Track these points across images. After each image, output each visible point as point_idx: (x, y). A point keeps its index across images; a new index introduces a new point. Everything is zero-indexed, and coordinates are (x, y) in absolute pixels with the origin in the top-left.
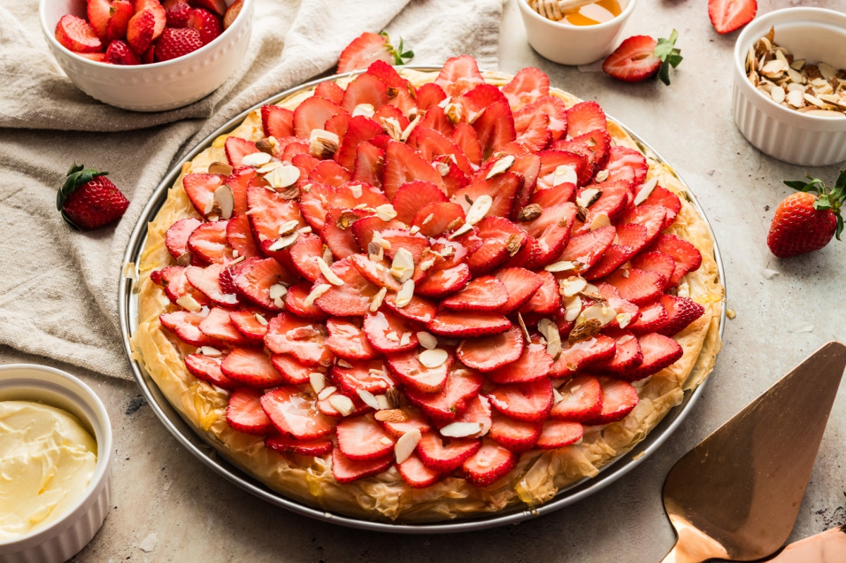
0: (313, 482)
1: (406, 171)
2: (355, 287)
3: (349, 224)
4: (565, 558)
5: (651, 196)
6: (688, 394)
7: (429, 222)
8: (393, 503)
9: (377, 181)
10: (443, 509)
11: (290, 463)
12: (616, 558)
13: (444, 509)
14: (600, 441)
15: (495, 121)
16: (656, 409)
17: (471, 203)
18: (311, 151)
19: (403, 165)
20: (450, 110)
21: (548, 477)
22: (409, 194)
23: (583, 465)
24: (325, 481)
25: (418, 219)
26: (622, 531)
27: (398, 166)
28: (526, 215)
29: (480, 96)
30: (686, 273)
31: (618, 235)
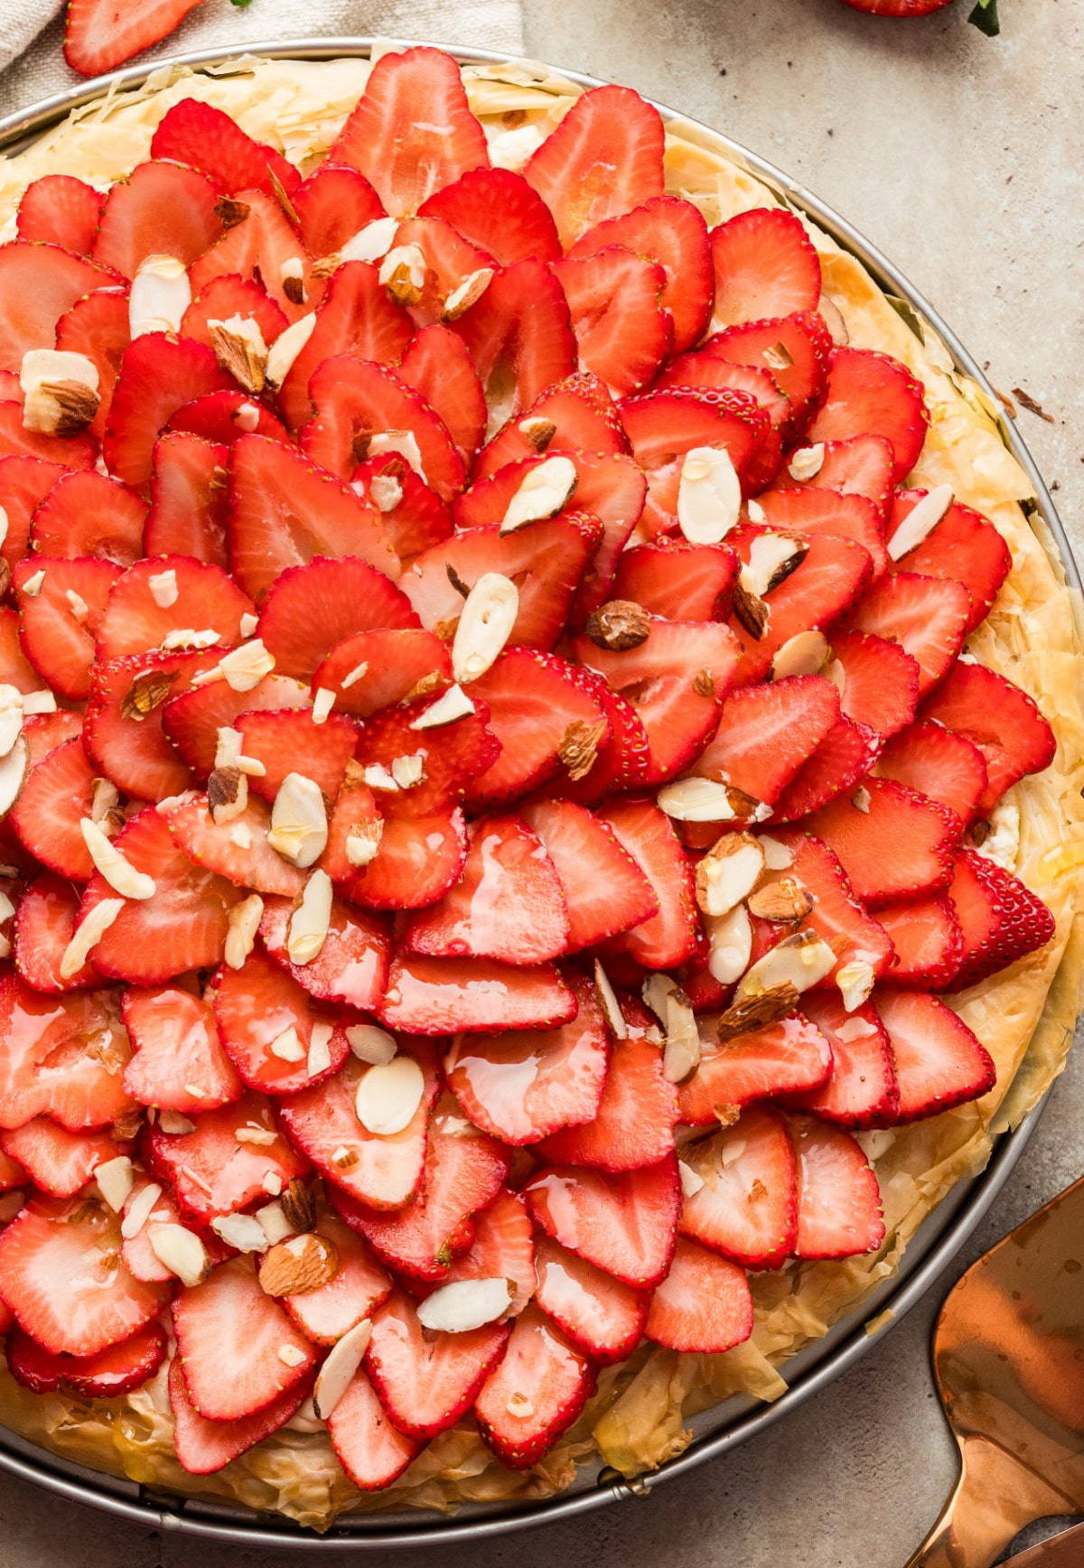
0: (131, 1454)
1: (288, 514)
2: (183, 886)
3: (151, 701)
4: (706, 1523)
5: (933, 534)
6: (1002, 1142)
7: (357, 683)
8: (319, 1501)
9: (213, 527)
10: (434, 1500)
11: (73, 1404)
12: (821, 1519)
13: (436, 1499)
14: (792, 1303)
15: (519, 311)
16: (924, 1197)
17: (464, 591)
18: (26, 423)
19: (281, 499)
20: (394, 277)
21: (671, 1404)
22: (301, 594)
23: (751, 1373)
24: (158, 1453)
25: (329, 671)
26: (835, 1449)
27: (268, 505)
28: (609, 638)
29: (474, 201)
30: (1012, 780)
31: (845, 666)
